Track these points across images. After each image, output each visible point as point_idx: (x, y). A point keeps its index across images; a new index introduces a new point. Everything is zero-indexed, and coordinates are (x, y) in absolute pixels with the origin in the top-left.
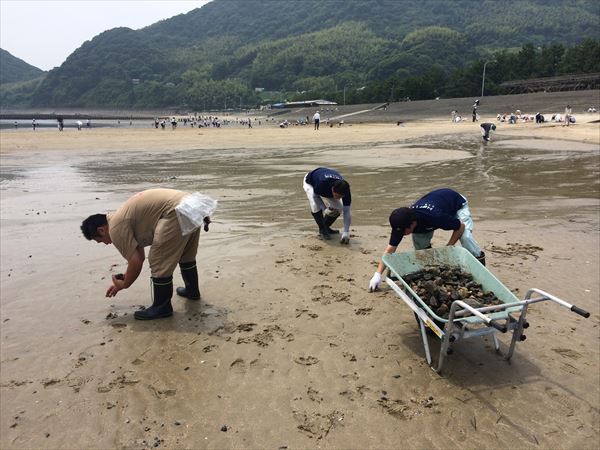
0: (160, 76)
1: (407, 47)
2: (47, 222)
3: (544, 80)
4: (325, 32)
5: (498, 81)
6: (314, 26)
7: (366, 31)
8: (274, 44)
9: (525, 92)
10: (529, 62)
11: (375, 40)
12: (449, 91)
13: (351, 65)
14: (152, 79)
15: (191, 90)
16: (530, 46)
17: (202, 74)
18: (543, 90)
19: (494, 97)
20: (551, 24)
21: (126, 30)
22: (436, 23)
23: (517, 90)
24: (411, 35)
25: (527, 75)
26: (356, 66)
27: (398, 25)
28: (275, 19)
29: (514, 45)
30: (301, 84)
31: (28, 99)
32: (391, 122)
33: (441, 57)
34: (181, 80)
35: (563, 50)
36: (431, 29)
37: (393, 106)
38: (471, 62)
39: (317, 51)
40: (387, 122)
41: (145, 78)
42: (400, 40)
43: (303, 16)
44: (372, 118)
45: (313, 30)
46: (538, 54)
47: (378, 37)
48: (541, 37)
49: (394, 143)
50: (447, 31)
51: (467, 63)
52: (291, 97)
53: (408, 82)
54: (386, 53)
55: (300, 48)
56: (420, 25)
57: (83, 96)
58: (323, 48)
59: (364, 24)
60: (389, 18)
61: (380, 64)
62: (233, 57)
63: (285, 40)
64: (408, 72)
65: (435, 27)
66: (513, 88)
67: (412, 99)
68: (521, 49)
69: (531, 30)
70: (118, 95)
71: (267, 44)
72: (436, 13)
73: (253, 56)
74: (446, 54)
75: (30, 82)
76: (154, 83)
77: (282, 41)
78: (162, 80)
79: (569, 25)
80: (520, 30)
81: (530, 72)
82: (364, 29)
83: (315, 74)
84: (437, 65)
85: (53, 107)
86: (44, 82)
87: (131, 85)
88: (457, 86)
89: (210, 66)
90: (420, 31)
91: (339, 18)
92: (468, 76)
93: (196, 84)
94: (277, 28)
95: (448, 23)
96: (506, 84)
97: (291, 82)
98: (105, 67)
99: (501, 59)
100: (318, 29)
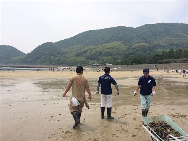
0: (60, 56)
1: (134, 49)
2: (30, 101)
3: (177, 59)
4: (109, 44)
5: (162, 59)
6: (106, 42)
7: (121, 44)
8: (94, 47)
9: (171, 63)
10: (172, 54)
11: (124, 47)
12: (147, 62)
13: (117, 53)
14: (57, 56)
15: (68, 60)
16: (171, 49)
17: (72, 55)
18: (177, 62)
19: (162, 64)
20: (178, 43)
21: (51, 43)
22: (142, 42)
23: (169, 62)
24: (135, 45)
25: (172, 58)
26: (118, 54)
27: (131, 42)
28: (94, 40)
29: (166, 49)
30: (101, 59)
31: (20, 62)
32: (130, 71)
33: (144, 52)
34: (65, 57)
35: (182, 50)
36: (141, 44)
37: (130, 66)
38: (153, 53)
39: (106, 49)
40: (128, 71)
41: (55, 56)
42: (132, 47)
43: (102, 40)
44: (124, 69)
45: (105, 43)
46: (175, 52)
47: (125, 46)
48: (175, 47)
49: (132, 78)
50: (146, 44)
51: (152, 54)
52: (98, 62)
53: (134, 59)
54: (127, 50)
55: (101, 49)
56: (137, 43)
57: (37, 61)
58: (108, 49)
59: (120, 42)
60: (128, 40)
61: (125, 53)
62: (81, 51)
63: (97, 46)
64: (134, 56)
65: (142, 43)
66: (167, 62)
67: (136, 64)
68: (169, 50)
69: (171, 45)
70: (47, 61)
71: (92, 47)
72: (142, 39)
73: (87, 50)
74: (145, 51)
75: (21, 57)
76: (58, 58)
77: (96, 46)
78: (60, 57)
79: (183, 43)
80: (168, 44)
81: (172, 57)
82: (121, 43)
83: (106, 56)
84: (143, 54)
85: (27, 64)
86: (25, 57)
87: (51, 58)
88: (150, 61)
89: (74, 53)
90: (138, 44)
91: (113, 40)
92: (153, 58)
93: (70, 58)
94: (95, 43)
95: (146, 42)
96: (165, 60)
97: (99, 58)
98: (44, 53)
99: (163, 53)
100: (107, 43)
